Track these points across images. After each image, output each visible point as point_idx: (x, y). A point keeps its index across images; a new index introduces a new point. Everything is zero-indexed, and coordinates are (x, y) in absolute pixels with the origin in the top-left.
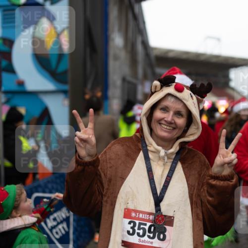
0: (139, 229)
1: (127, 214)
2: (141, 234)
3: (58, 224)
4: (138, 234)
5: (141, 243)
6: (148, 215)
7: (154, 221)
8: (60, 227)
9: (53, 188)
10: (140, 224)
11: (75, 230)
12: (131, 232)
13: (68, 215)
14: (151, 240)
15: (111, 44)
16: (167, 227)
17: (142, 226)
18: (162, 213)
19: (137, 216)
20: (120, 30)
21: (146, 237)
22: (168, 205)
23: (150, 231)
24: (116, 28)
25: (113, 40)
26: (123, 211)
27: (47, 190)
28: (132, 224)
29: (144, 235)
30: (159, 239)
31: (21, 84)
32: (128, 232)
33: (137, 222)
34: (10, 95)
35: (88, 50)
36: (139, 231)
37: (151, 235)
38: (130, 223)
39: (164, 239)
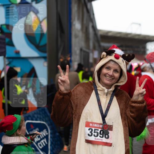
0: (95, 132)
1: (87, 124)
2: (96, 135)
3: (41, 139)
4: (94, 135)
5: (96, 140)
6: (99, 125)
7: (103, 128)
8: (42, 141)
9: (38, 117)
10: (95, 130)
11: (52, 143)
12: (90, 134)
13: (47, 134)
14: (102, 138)
15: (73, 28)
16: (110, 131)
17: (96, 131)
18: (106, 124)
19: (93, 126)
20: (78, 19)
21: (99, 137)
22: (109, 119)
23: (100, 134)
24: (76, 18)
25: (74, 25)
26: (85, 123)
27: (34, 119)
28: (91, 130)
29: (97, 136)
30: (106, 137)
31: (18, 53)
32: (89, 135)
33: (93, 129)
34: (11, 60)
35: (59, 32)
36: (94, 134)
37: (101, 136)
38: (89, 130)
39: (108, 138)
